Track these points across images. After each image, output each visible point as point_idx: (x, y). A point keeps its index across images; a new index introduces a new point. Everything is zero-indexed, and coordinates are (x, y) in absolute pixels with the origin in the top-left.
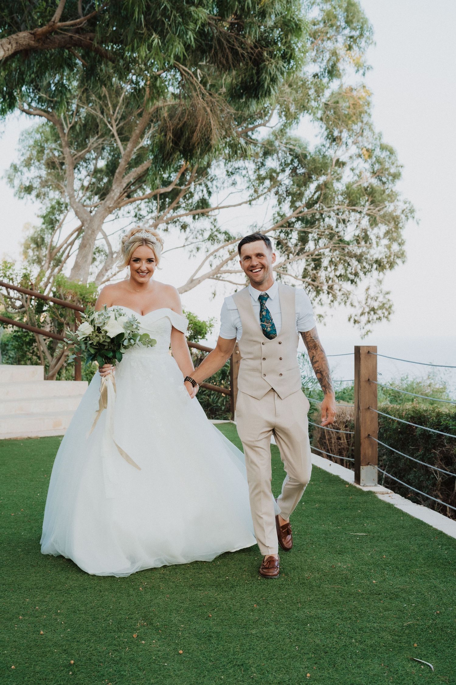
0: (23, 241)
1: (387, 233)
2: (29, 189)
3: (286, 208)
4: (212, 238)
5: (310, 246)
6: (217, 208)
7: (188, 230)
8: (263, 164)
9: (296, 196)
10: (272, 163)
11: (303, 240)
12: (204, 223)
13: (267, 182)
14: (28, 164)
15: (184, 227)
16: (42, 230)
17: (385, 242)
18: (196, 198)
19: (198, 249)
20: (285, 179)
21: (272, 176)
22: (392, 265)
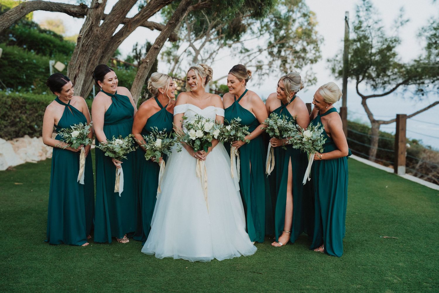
1: (314, 48)
3: (272, 40)
4: (241, 52)
5: (283, 54)
7: (231, 48)
8: (263, 21)
9: (276, 34)
10: (266, 20)
12: (238, 45)
13: (265, 28)
15: (230, 46)
16: (170, 49)
17: (313, 52)
19: (235, 55)
20: (272, 26)
21: (266, 25)
22: (316, 61)
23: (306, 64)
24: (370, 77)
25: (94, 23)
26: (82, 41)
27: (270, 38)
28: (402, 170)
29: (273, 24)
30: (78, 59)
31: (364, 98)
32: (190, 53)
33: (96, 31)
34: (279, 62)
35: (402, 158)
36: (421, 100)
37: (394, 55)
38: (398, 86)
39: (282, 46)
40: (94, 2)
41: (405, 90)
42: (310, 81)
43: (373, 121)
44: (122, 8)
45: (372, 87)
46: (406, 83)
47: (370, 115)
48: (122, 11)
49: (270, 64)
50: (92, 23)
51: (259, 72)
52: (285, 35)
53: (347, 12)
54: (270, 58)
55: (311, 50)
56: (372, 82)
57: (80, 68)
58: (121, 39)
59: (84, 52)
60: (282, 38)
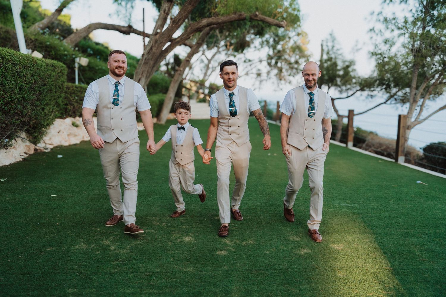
1: (305, 61)
3: (271, 53)
4: (245, 62)
5: (279, 65)
9: (274, 48)
10: (267, 36)
11: (276, 63)
20: (271, 41)
21: (267, 41)
23: (298, 73)
24: (336, 85)
25: (154, 45)
26: (145, 56)
27: (269, 51)
28: (350, 144)
29: (272, 39)
30: (142, 68)
31: (333, 100)
32: (202, 61)
33: (154, 49)
34: (275, 71)
35: (351, 137)
36: (370, 102)
37: (354, 70)
38: (357, 91)
39: (279, 58)
40: (155, 31)
41: (361, 95)
43: (339, 116)
44: (168, 33)
45: (339, 92)
46: (362, 89)
47: (336, 111)
48: (168, 36)
49: (268, 73)
50: (152, 45)
51: (259, 78)
52: (281, 49)
53: (322, 41)
54: (268, 68)
55: (302, 62)
56: (339, 89)
57: (143, 74)
58: (166, 54)
59: (146, 63)
60: (279, 51)
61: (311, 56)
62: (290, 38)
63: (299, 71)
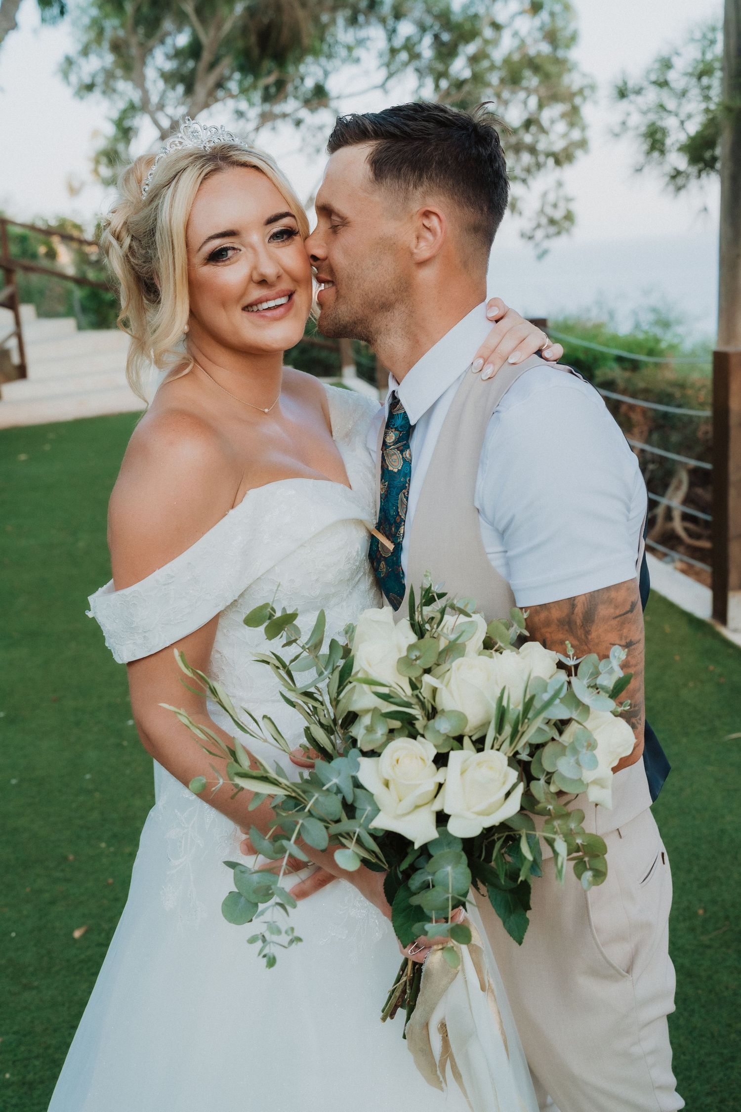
0: (92, 154)
1: (564, 114)
2: (90, 87)
6: (338, 98)
7: (303, 128)
8: (394, 31)
9: (440, 72)
10: (406, 29)
13: (403, 56)
14: (85, 52)
15: (298, 123)
18: (309, 83)
20: (426, 49)
21: (409, 46)
23: (539, 166)
27: (421, 86)
29: (428, 40)
42: (552, 222)
52: (467, 74)
55: (553, 122)
60: (459, 84)
61: (587, 92)
62: (496, 27)
63: (542, 159)
